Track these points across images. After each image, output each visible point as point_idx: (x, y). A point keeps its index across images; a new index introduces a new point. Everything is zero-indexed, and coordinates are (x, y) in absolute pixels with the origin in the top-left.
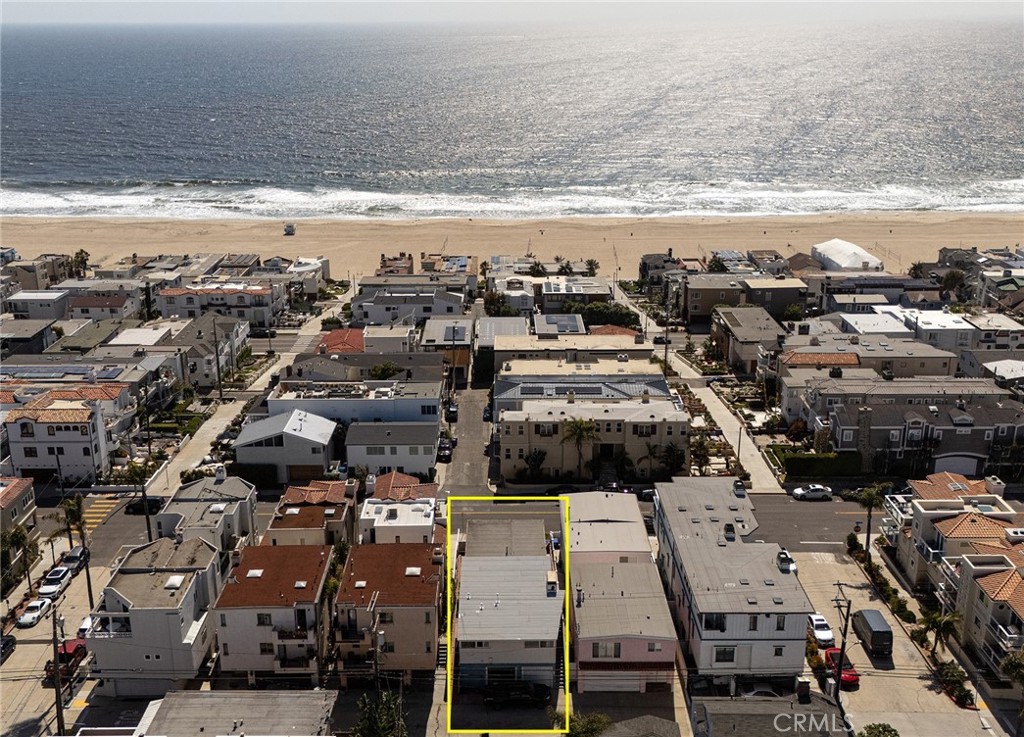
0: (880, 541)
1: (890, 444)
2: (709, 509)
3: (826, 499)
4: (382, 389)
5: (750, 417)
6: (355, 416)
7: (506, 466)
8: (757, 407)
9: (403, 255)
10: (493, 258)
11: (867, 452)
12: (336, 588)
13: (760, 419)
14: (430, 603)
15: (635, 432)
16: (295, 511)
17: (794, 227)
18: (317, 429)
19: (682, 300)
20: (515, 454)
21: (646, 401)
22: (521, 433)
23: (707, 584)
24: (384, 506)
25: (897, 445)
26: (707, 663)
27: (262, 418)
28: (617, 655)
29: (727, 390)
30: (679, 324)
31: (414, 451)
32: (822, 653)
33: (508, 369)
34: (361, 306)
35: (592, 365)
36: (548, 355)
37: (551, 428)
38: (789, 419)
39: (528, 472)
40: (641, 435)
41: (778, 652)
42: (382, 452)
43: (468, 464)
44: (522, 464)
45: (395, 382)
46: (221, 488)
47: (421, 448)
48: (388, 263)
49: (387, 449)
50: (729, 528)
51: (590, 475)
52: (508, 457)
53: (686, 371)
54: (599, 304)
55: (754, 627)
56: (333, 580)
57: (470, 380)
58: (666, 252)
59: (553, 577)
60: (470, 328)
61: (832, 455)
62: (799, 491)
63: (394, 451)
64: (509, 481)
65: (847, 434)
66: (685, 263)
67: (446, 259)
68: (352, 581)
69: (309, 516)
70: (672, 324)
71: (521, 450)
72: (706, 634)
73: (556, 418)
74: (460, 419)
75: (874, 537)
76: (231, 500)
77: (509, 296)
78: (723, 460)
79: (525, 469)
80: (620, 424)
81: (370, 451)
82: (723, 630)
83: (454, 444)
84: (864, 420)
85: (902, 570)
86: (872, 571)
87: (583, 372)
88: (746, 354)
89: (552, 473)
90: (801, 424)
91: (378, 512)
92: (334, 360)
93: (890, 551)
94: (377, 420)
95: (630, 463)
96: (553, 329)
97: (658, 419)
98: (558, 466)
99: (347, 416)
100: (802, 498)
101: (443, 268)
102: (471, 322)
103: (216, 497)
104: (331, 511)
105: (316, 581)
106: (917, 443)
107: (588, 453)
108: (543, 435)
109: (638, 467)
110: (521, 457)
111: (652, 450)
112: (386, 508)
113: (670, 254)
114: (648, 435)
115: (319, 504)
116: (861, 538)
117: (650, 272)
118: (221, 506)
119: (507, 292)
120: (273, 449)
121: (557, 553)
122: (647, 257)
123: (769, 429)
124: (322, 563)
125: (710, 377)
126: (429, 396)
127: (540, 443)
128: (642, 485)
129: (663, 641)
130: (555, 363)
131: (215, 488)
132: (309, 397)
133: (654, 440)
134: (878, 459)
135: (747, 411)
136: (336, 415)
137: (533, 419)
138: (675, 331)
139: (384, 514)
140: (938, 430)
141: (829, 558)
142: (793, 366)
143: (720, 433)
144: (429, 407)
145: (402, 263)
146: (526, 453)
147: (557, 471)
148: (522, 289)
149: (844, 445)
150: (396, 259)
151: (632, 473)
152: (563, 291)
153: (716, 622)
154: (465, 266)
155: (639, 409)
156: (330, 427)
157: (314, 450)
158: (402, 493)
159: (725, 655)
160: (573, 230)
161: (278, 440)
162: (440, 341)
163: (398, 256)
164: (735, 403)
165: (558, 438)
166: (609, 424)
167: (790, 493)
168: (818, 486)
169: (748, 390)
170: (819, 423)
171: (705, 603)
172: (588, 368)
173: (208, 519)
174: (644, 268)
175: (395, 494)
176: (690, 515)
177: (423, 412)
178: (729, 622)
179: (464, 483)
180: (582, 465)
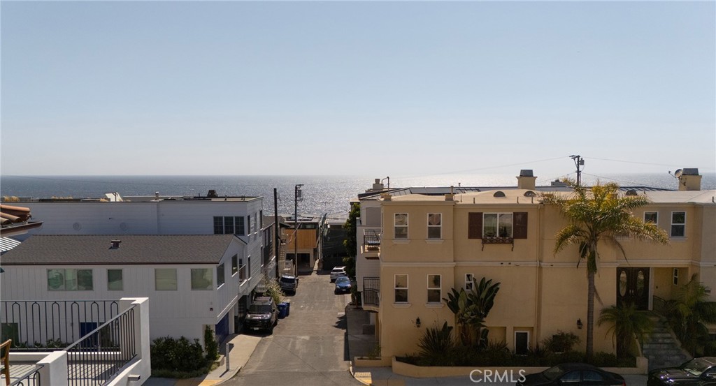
20: (418, 290)
22: (435, 233)
37: (509, 222)
39: (454, 335)
43: (307, 338)
44: (439, 315)
52: (401, 297)
71: (436, 281)
79: (447, 329)
89: (511, 343)
98: (526, 323)
108: (490, 239)
110: (434, 297)
127: (481, 261)
144: (229, 219)
146: (445, 288)
147: (521, 339)
165: (527, 247)
177: (218, 230)
180: (596, 316)
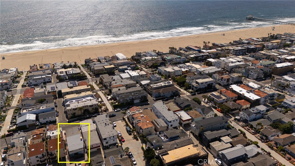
0: (127, 117)
1: (127, 101)
2: (103, 121)
3: (120, 111)
4: (43, 106)
5: (108, 97)
6: (39, 112)
7: (69, 116)
8: (109, 95)
9: (34, 65)
10: (55, 63)
11: (125, 102)
12: (47, 149)
13: (109, 97)
14: (63, 147)
15: (90, 106)
16: (35, 136)
17: (112, 47)
18: (33, 117)
19: (94, 71)
21: (91, 101)
22: (71, 111)
23: (103, 134)
24: (51, 132)
25: (128, 100)
26: (105, 144)
27: (20, 116)
28: (92, 147)
29: (103, 91)
30: (94, 76)
31: (52, 117)
32: (120, 137)
33: (66, 98)
34: (30, 81)
35: (81, 94)
36: (72, 93)
38: (113, 97)
40: (91, 107)
41: (114, 140)
42: (46, 119)
43: (62, 116)
44: (72, 115)
45: (45, 104)
46: (20, 135)
47: (53, 117)
48: (32, 67)
49: (47, 118)
50: (106, 124)
51: (84, 115)
52: (69, 115)
53: (97, 88)
54: (79, 75)
55: (110, 138)
56: (47, 148)
57: (57, 97)
58: (89, 58)
59: (81, 138)
60: (55, 87)
61: (120, 104)
62: (116, 110)
63: (48, 118)
64: (70, 118)
65: (121, 100)
66: (93, 60)
67: (45, 65)
68: (50, 147)
69: (38, 136)
70: (93, 76)
71: (71, 113)
72: (104, 141)
73: (76, 107)
74: (58, 106)
75: (126, 116)
76: (23, 137)
77: (61, 75)
78: (104, 107)
80: (87, 106)
81: (44, 119)
82: (106, 140)
83: (58, 112)
84: (123, 98)
85: (130, 121)
86: (126, 122)
87: (79, 96)
88: (106, 84)
90: (115, 98)
91: (50, 133)
92: (30, 99)
93: (128, 119)
94: (43, 112)
95: (90, 111)
96: (72, 85)
97: (93, 104)
98: (78, 114)
99: (38, 113)
100: (116, 111)
101: (45, 67)
102: (55, 85)
103: (20, 137)
104: (42, 135)
105: (44, 149)
106: (131, 100)
107: (83, 111)
109: (91, 112)
111: (93, 109)
112: (52, 132)
113: (90, 59)
114: (92, 107)
115: (39, 134)
116: (124, 117)
117: (87, 63)
118: (21, 138)
119: (60, 75)
120: (25, 123)
121: (80, 131)
122: (86, 60)
123: (111, 99)
124: (44, 145)
125: (101, 89)
126: (52, 106)
127: (74, 111)
128: (92, 115)
129: (98, 143)
130: (74, 95)
131: (19, 135)
132: (29, 111)
133: (93, 107)
134: (126, 103)
135: (107, 96)
136: (35, 113)
137: (73, 108)
138: (93, 77)
139: (52, 133)
140: (134, 97)
141: (120, 121)
142: (113, 88)
143: (103, 101)
144: (53, 108)
145: (35, 67)
148: (63, 73)
149: (121, 102)
150: (33, 66)
151: (90, 113)
152: (71, 73)
153: (105, 139)
154: (49, 66)
155: (90, 103)
156: (35, 116)
157: (33, 121)
158: (53, 129)
159: (107, 143)
160: (69, 51)
161: (26, 121)
162: (50, 91)
163: (33, 65)
164: (105, 94)
165: (77, 110)
166: (85, 106)
167: (115, 111)
168: (118, 109)
169: (107, 91)
170: (117, 98)
171: (103, 137)
172: (80, 95)
173: (20, 141)
174: (86, 62)
175: (52, 129)
176: (100, 122)
178: (107, 139)
179: (62, 120)
180: (82, 113)
